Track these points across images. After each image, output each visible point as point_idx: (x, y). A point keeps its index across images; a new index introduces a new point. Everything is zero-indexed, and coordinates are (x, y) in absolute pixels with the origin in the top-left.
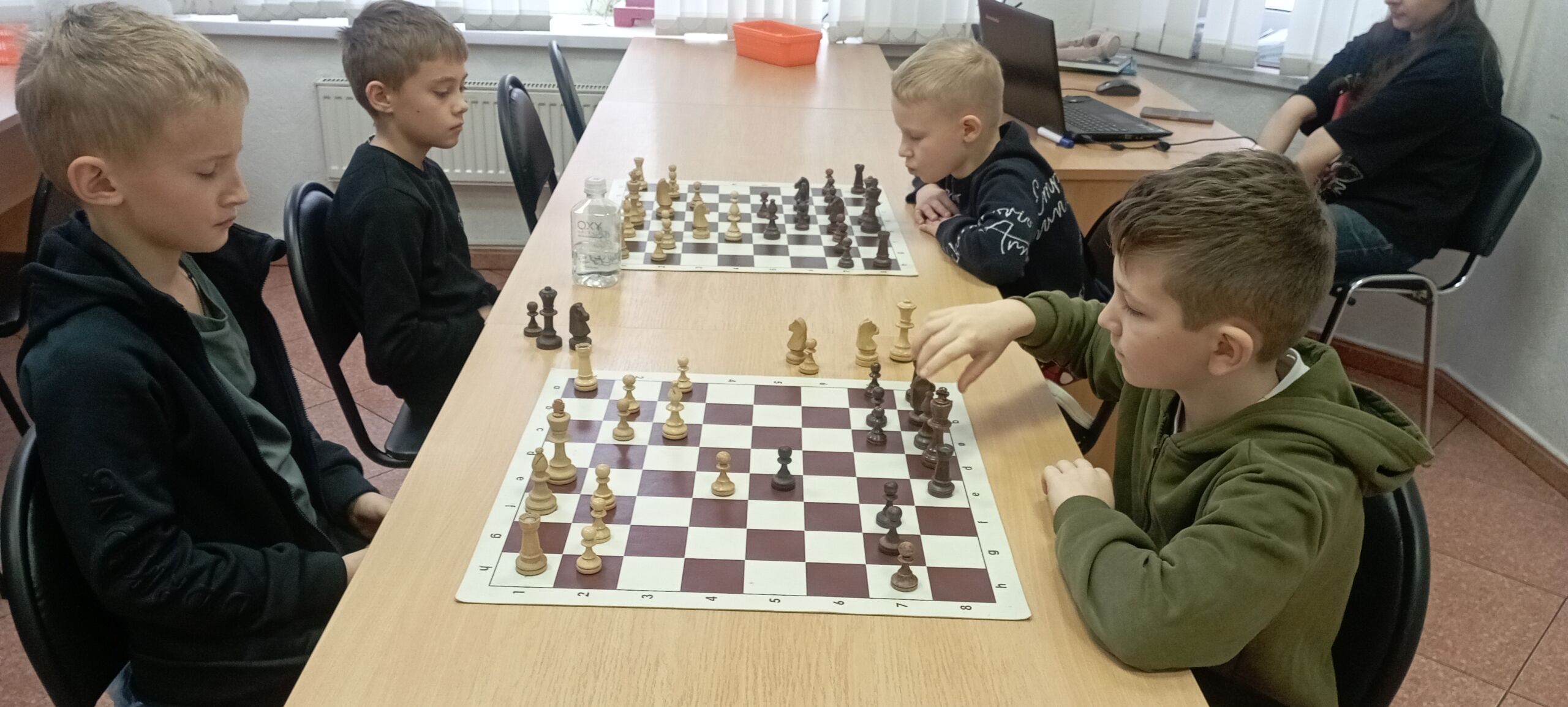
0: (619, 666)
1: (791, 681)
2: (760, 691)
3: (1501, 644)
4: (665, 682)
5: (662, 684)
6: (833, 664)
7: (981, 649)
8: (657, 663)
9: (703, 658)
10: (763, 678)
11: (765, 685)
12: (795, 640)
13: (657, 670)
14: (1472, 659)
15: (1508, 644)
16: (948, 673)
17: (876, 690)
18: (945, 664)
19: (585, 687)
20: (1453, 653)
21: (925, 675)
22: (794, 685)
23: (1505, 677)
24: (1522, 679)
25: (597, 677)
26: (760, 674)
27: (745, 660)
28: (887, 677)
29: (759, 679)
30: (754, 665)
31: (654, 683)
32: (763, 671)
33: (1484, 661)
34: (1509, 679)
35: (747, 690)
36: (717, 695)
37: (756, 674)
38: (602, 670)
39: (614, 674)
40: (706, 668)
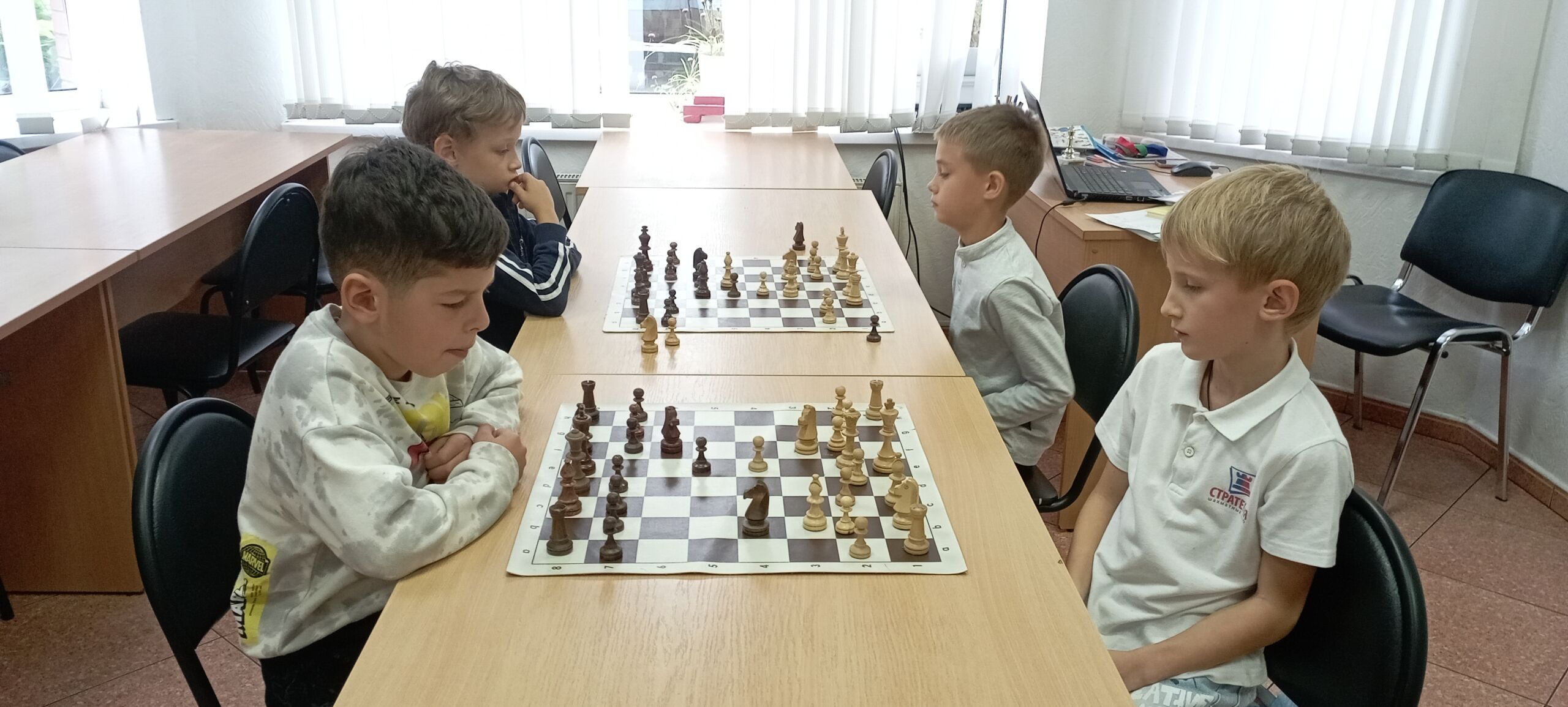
0: (627, 625)
1: (767, 634)
2: (742, 642)
3: (1538, 665)
4: (665, 636)
5: (663, 637)
6: (802, 622)
7: (923, 609)
8: (658, 623)
9: (696, 620)
10: (745, 632)
11: (746, 637)
12: (771, 606)
13: (658, 629)
14: (1511, 678)
15: (1544, 664)
16: (895, 626)
17: (836, 639)
18: (894, 621)
19: (600, 641)
20: (1494, 674)
21: (876, 627)
22: (770, 637)
23: (1543, 694)
24: (1558, 694)
25: (609, 635)
26: (742, 629)
27: (730, 620)
28: (845, 630)
29: (742, 634)
30: (737, 624)
31: (656, 638)
32: (744, 628)
33: (1522, 680)
34: (1547, 695)
35: (731, 640)
36: (707, 645)
37: (739, 631)
38: (613, 630)
39: (623, 632)
40: (698, 627)
